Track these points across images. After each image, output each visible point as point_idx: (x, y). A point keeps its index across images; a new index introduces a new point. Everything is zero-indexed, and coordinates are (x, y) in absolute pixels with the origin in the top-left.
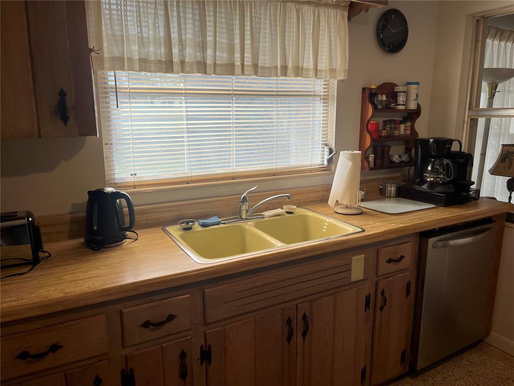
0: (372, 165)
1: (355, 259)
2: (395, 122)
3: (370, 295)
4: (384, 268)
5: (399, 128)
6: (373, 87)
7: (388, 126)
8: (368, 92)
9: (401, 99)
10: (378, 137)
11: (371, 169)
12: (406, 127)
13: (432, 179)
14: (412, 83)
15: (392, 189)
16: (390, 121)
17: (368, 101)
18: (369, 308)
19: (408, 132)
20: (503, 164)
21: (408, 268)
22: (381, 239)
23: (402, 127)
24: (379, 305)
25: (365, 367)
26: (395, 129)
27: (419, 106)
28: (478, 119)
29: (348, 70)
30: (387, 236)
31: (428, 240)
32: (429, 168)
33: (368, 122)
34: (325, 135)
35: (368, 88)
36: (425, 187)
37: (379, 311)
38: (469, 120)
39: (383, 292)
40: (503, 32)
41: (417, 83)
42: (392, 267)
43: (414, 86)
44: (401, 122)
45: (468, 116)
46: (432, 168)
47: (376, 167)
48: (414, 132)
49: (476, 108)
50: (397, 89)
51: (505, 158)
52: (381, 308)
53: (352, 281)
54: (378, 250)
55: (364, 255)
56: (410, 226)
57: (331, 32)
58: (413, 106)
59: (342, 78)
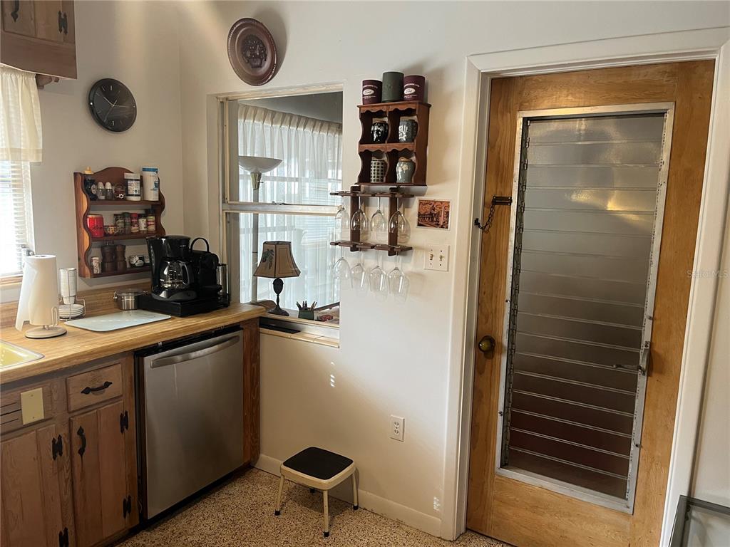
0: (97, 270)
1: (25, 395)
2: (130, 216)
3: (60, 438)
4: (78, 400)
5: (138, 223)
6: (87, 172)
7: (120, 221)
8: (80, 177)
9: (134, 188)
10: (103, 235)
11: (96, 276)
12: (147, 221)
13: (170, 286)
14: (149, 170)
15: (129, 299)
16: (123, 215)
17: (81, 190)
18: (61, 454)
19: (152, 228)
20: (264, 263)
21: (122, 396)
22: (64, 366)
23: (142, 222)
24: (76, 448)
25: (66, 530)
26: (132, 224)
27: (161, 196)
28: (238, 214)
29: (43, 150)
30: (75, 360)
31: (143, 360)
32: (166, 272)
33: (85, 217)
34: (21, 233)
35: (80, 174)
36: (163, 295)
37: (77, 456)
38: (225, 214)
39: (80, 432)
40: (274, 113)
41: (155, 170)
42: (92, 398)
43: (152, 173)
44: (140, 216)
45: (223, 210)
46: (169, 272)
47: (104, 272)
48: (160, 230)
49: (230, 200)
50: (127, 176)
51: (266, 257)
52: (81, 452)
53: (24, 424)
54: (66, 379)
55: (41, 389)
56: (114, 345)
57: (8, 101)
58: (152, 196)
59: (34, 160)
